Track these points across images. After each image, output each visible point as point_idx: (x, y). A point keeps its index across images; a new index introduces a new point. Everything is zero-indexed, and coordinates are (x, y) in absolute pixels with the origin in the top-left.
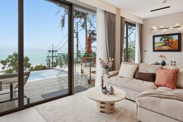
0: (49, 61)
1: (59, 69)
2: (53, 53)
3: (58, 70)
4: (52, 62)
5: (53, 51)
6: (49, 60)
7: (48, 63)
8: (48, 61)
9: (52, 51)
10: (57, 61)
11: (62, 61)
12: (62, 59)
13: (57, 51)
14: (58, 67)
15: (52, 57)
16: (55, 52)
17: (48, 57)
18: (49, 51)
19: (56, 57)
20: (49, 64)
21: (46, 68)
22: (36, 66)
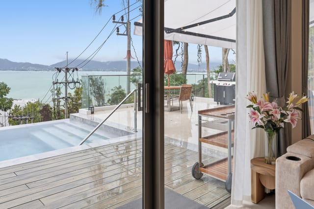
0: (58, 93)
2: (66, 74)
4: (64, 96)
5: (67, 70)
6: (59, 90)
7: (56, 97)
8: (56, 92)
9: (64, 69)
10: (77, 93)
13: (77, 70)
15: (66, 83)
16: (73, 71)
17: (56, 83)
18: (58, 69)
19: (75, 83)
20: (58, 99)
21: (51, 109)
22: (28, 103)
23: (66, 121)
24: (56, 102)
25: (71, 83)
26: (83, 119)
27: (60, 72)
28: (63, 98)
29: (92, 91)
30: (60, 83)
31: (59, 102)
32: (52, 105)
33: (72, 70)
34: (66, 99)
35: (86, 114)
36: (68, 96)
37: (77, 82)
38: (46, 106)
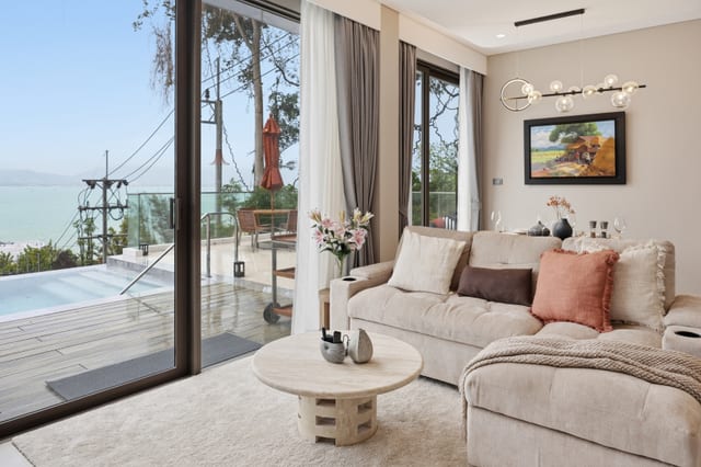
0: (90, 228)
1: (134, 261)
2: (105, 193)
3: (129, 266)
4: (101, 233)
5: (107, 184)
6: (90, 223)
7: (85, 235)
8: (84, 226)
9: (101, 184)
10: (125, 227)
11: (149, 226)
12: (150, 217)
13: (126, 183)
14: (130, 253)
15: (104, 209)
16: (119, 186)
17: (85, 209)
18: (88, 183)
19: (122, 208)
20: (90, 239)
21: (76, 258)
22: (25, 250)
24: (86, 247)
25: (114, 208)
26: (129, 263)
27: (93, 188)
28: (100, 237)
30: (93, 209)
31: (91, 245)
33: (117, 183)
34: (105, 239)
35: (135, 255)
36: (108, 232)
37: (126, 207)
38: (63, 253)
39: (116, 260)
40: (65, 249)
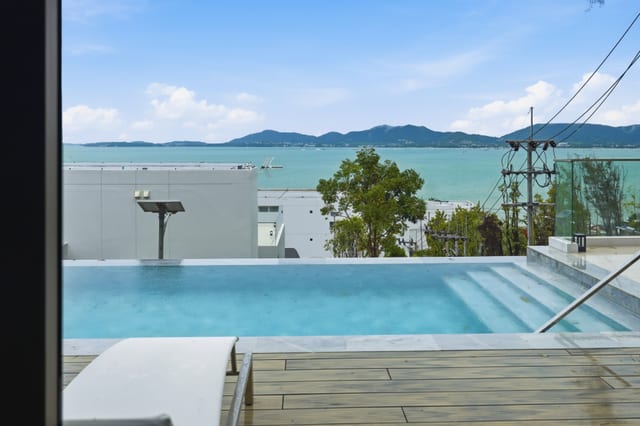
0: (515, 194)
1: (563, 259)
2: (530, 155)
3: (557, 267)
4: (526, 201)
5: (533, 146)
6: (515, 188)
8: (510, 190)
9: (525, 145)
10: (553, 194)
11: (582, 198)
12: (583, 185)
13: (553, 145)
14: (559, 246)
15: (530, 174)
16: (545, 149)
17: (508, 174)
18: (512, 144)
19: (549, 173)
20: (515, 206)
21: (501, 224)
22: (457, 210)
23: (520, 261)
24: (511, 212)
25: (539, 173)
26: (557, 262)
27: (516, 150)
28: (524, 205)
29: (589, 194)
30: (517, 174)
31: (516, 212)
32: (501, 216)
33: (542, 145)
34: (530, 208)
35: (566, 250)
36: (534, 200)
37: (554, 172)
38: (489, 217)
39: (539, 254)
40: (492, 212)
